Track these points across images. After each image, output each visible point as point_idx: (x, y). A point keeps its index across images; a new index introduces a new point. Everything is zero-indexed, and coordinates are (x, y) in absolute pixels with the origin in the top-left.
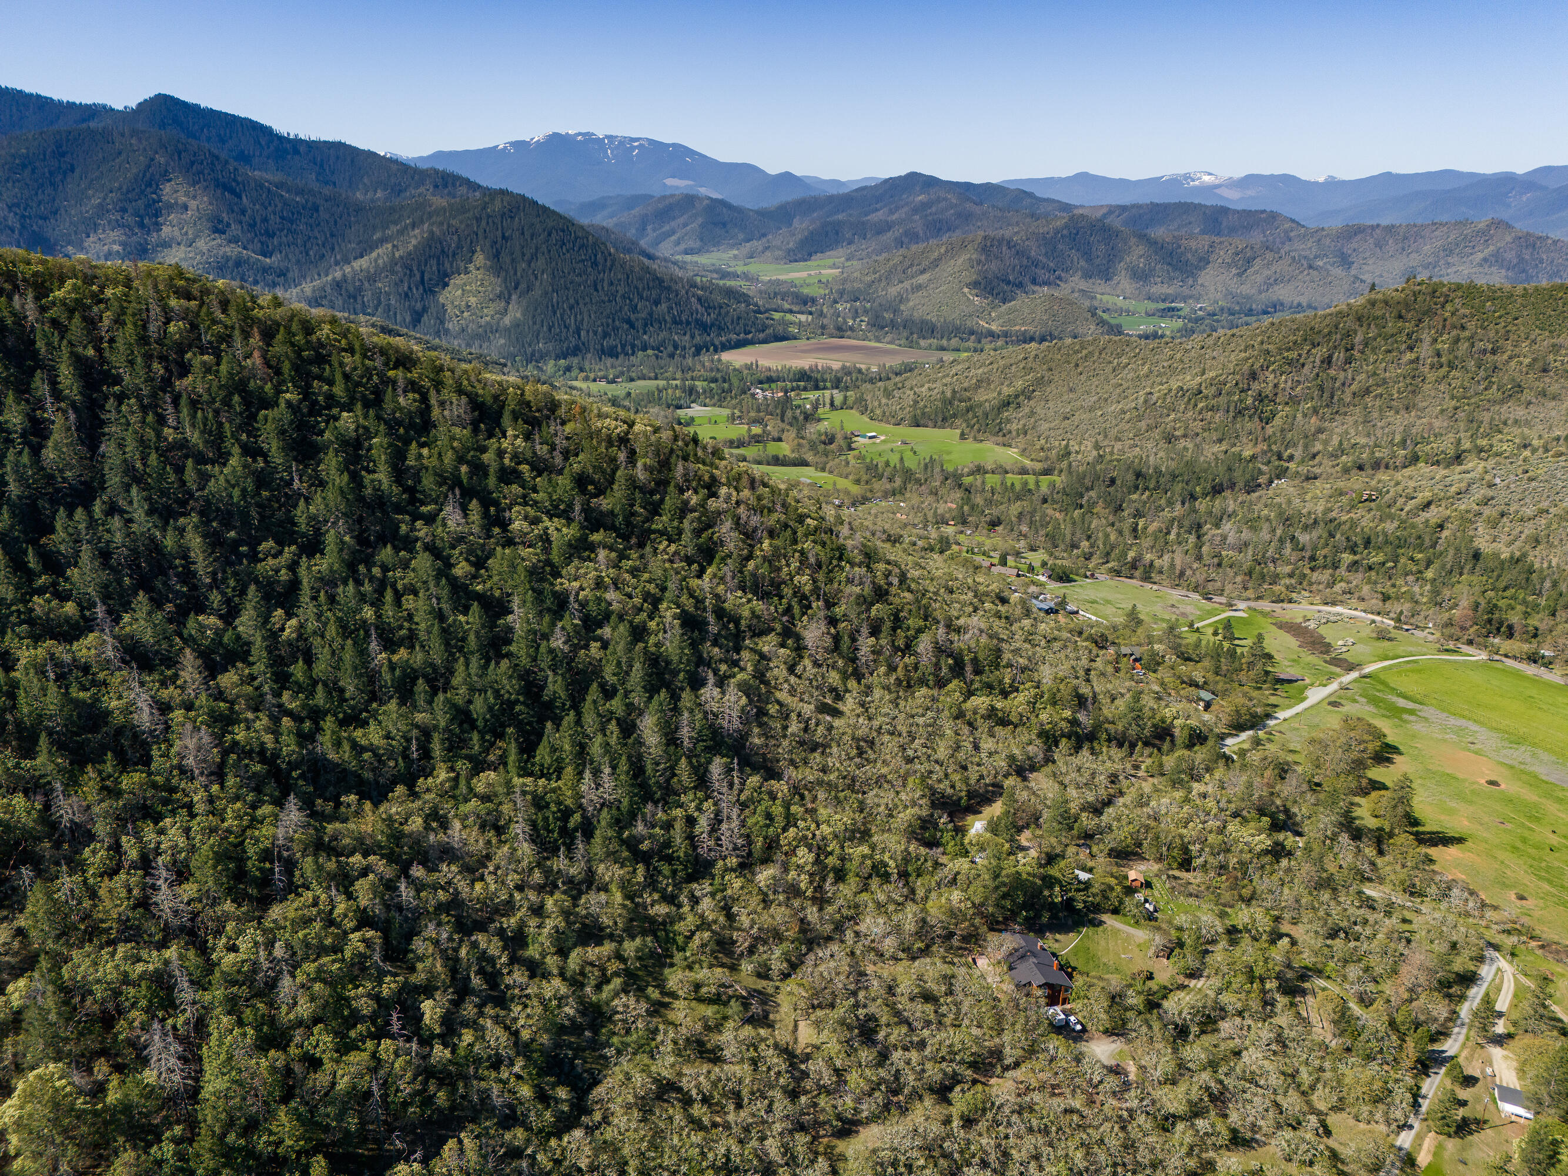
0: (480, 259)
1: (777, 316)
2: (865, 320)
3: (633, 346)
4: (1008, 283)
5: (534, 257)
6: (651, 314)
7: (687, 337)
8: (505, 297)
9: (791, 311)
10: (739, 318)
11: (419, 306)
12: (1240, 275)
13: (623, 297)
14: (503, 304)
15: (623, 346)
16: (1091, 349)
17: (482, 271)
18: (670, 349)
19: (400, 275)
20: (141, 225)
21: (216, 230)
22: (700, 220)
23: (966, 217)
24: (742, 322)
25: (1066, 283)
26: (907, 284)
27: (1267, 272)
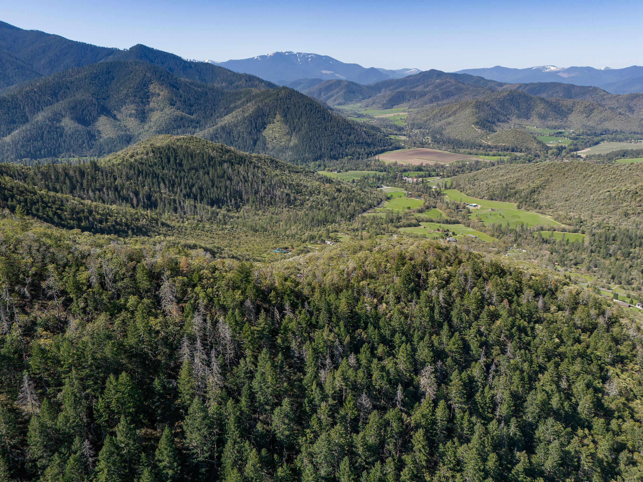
0: (278, 117)
1: (392, 137)
2: (429, 139)
3: (342, 154)
4: (489, 122)
5: (301, 116)
6: (348, 140)
7: (363, 150)
8: (290, 133)
9: (396, 135)
10: (381, 140)
11: (255, 137)
12: (587, 117)
13: (337, 133)
14: (289, 137)
15: (339, 154)
16: (570, 166)
17: (280, 122)
18: (357, 155)
19: (248, 124)
20: (142, 102)
21: (172, 105)
23: (459, 90)
24: (382, 141)
25: (511, 120)
26: (443, 122)
27: (600, 116)
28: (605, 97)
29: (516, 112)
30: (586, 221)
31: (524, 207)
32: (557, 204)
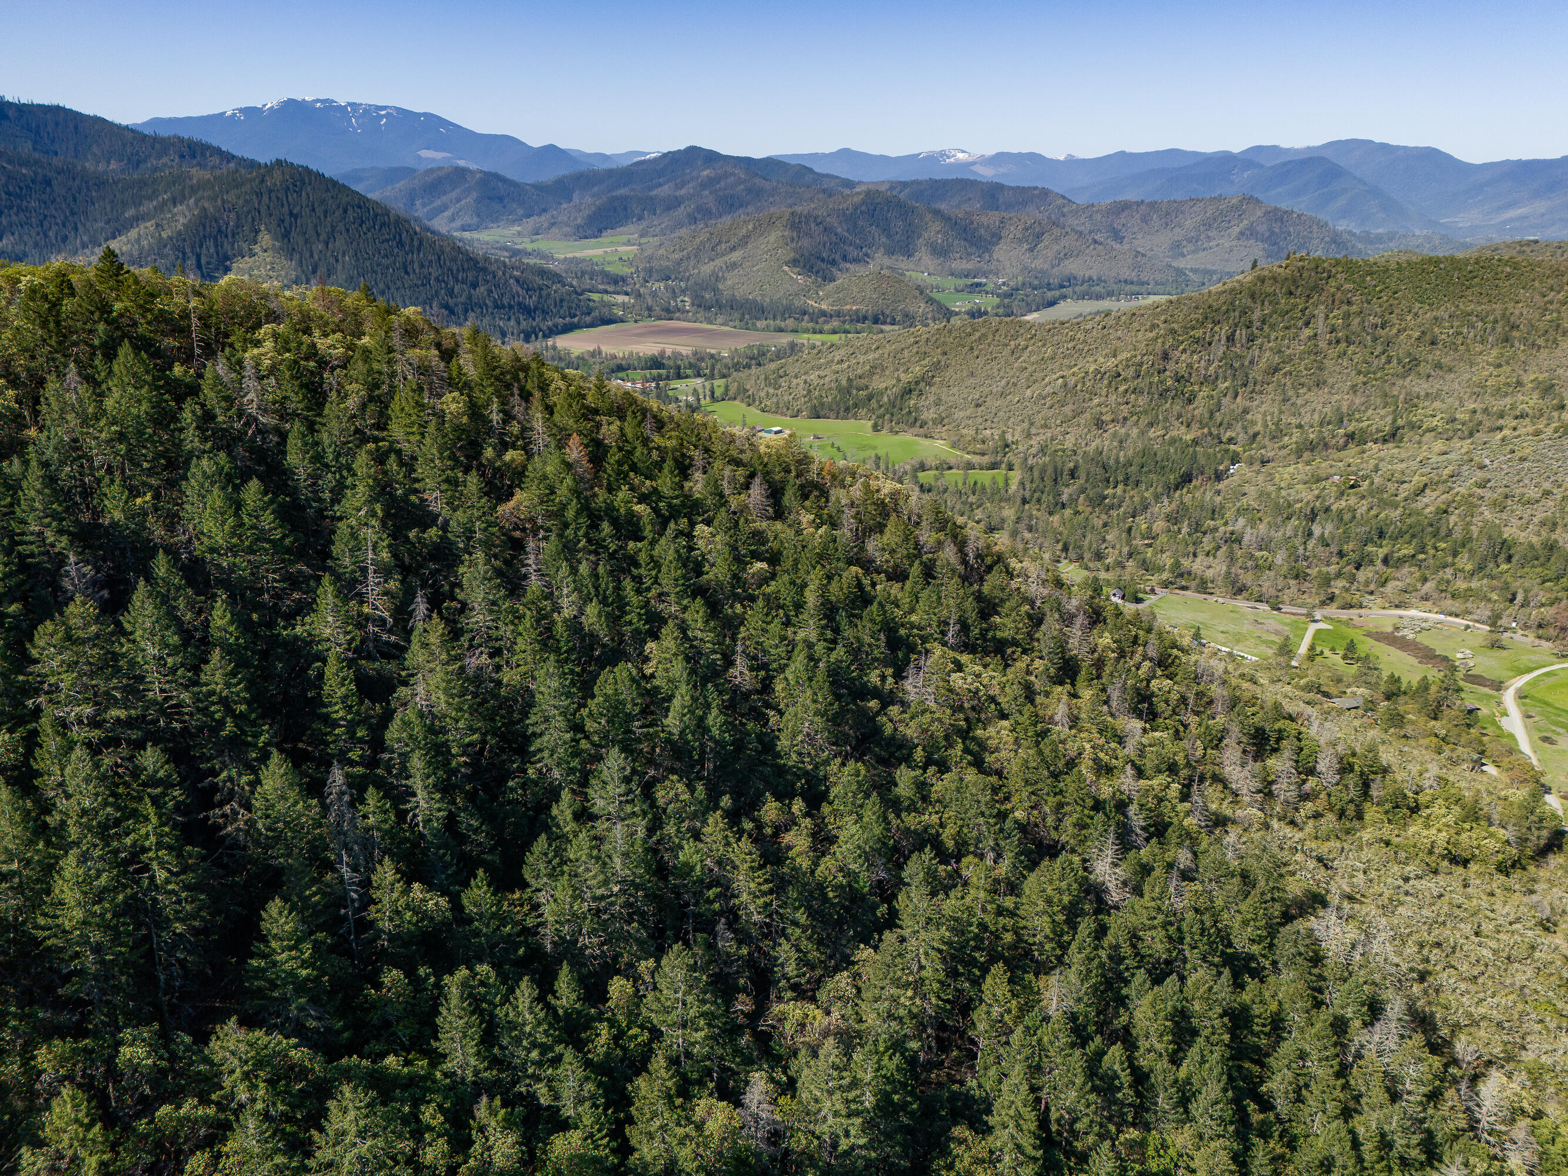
0: (266, 239)
1: (595, 297)
2: (685, 301)
4: (823, 260)
6: (470, 297)
9: (607, 292)
10: (560, 300)
12: (1031, 250)
13: (437, 280)
22: (475, 195)
24: (564, 305)
25: (873, 259)
26: (719, 262)
27: (1056, 248)
28: (1065, 210)
29: (884, 240)
30: (1017, 443)
31: (887, 426)
32: (959, 415)
